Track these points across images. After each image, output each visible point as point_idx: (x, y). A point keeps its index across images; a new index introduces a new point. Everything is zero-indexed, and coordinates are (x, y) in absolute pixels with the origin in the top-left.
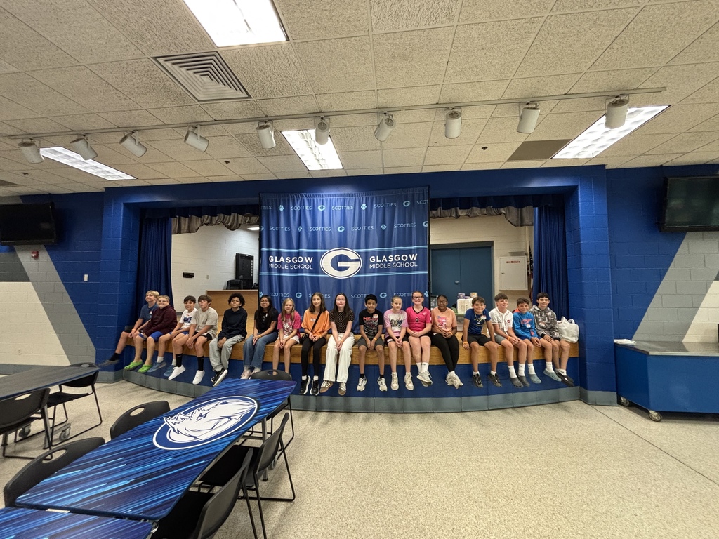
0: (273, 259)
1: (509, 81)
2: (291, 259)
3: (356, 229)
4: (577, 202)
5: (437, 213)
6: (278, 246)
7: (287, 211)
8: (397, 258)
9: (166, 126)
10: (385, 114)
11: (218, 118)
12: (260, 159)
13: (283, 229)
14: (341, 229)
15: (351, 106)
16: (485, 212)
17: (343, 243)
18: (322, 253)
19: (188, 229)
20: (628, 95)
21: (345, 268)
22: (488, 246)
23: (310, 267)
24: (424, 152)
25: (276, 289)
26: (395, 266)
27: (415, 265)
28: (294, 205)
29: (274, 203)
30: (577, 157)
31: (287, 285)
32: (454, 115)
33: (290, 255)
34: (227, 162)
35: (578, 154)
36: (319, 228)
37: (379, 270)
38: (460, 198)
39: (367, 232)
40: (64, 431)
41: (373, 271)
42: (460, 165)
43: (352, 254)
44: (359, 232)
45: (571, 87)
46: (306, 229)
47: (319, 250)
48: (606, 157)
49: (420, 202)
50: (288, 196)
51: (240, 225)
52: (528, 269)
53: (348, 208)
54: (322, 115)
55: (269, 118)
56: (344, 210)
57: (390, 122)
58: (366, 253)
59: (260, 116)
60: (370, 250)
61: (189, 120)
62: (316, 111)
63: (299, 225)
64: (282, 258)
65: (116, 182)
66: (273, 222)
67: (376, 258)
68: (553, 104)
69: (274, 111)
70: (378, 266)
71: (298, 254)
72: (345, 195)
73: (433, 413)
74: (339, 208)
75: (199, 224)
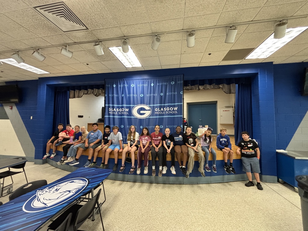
0: (110, 110)
1: (220, 13)
2: (119, 110)
3: (148, 95)
4: (258, 81)
5: (189, 88)
6: (113, 104)
7: (117, 87)
8: (168, 109)
9: (53, 46)
10: (156, 36)
11: (76, 41)
12: (102, 62)
13: (115, 95)
14: (142, 95)
15: (139, 32)
16: (212, 87)
17: (142, 102)
18: (133, 107)
19: (78, 96)
20: (287, 20)
21: (144, 114)
22: (214, 104)
23: (127, 113)
24: (180, 57)
25: (112, 123)
26: (167, 113)
27: (176, 112)
28: (120, 84)
29: (111, 84)
30: (258, 58)
31: (117, 122)
32: (191, 34)
33: (119, 108)
34: (88, 64)
35: (259, 56)
36: (132, 95)
37: (160, 115)
38: (199, 80)
39: (154, 97)
40: (9, 189)
41: (156, 115)
42: (199, 64)
43: (147, 108)
44: (150, 97)
45: (255, 16)
46: (126, 95)
47: (132, 105)
48: (273, 57)
49: (179, 82)
50: (117, 80)
51: (100, 94)
52: (233, 114)
53: (145, 85)
54: (125, 38)
55: (100, 40)
56: (143, 86)
57: (158, 40)
58: (154, 107)
59: (96, 39)
60: (155, 105)
61: (62, 42)
62: (122, 36)
64: (115, 109)
65: (42, 75)
66: (111, 92)
67: (158, 109)
68: (245, 27)
69: (102, 36)
70: (159, 113)
71: (122, 107)
72: (143, 79)
73: (183, 184)
74: (141, 85)
75: (83, 93)
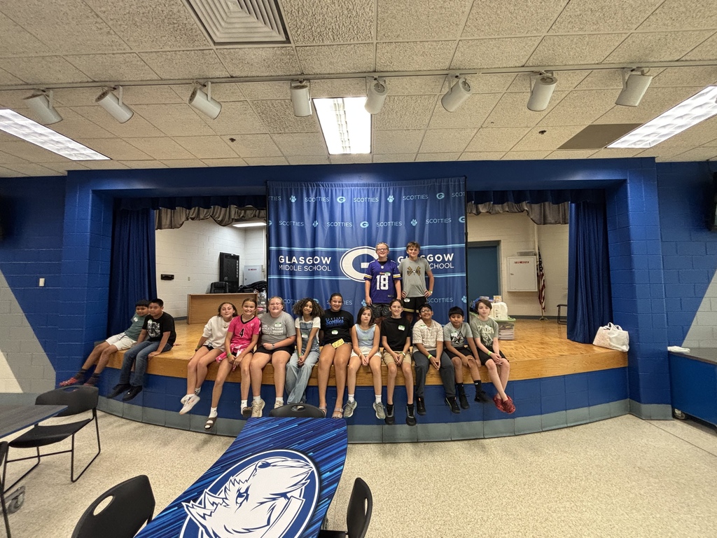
1: (628, 35)
3: (382, 224)
4: (626, 197)
6: (290, 244)
8: (430, 258)
10: (457, 77)
12: (276, 137)
14: (365, 225)
16: (507, 209)
17: (367, 241)
18: (342, 253)
19: (171, 223)
22: (494, 246)
23: (327, 269)
24: (473, 134)
25: (288, 294)
27: (450, 266)
29: (284, 194)
30: (633, 146)
31: (301, 289)
32: (548, 80)
33: (304, 254)
34: (232, 140)
35: (635, 143)
36: (338, 224)
39: (395, 229)
42: (504, 154)
44: (386, 228)
46: (323, 224)
47: (338, 249)
49: (456, 195)
50: (301, 186)
51: (233, 219)
52: (537, 269)
53: (371, 200)
54: (376, 75)
55: (307, 77)
56: (368, 203)
57: (467, 87)
58: (394, 252)
59: (294, 73)
60: (397, 249)
62: (369, 69)
63: (315, 219)
64: (294, 258)
65: (83, 163)
66: (283, 215)
68: (656, 73)
69: (314, 66)
71: (314, 254)
72: (369, 185)
75: (184, 218)
